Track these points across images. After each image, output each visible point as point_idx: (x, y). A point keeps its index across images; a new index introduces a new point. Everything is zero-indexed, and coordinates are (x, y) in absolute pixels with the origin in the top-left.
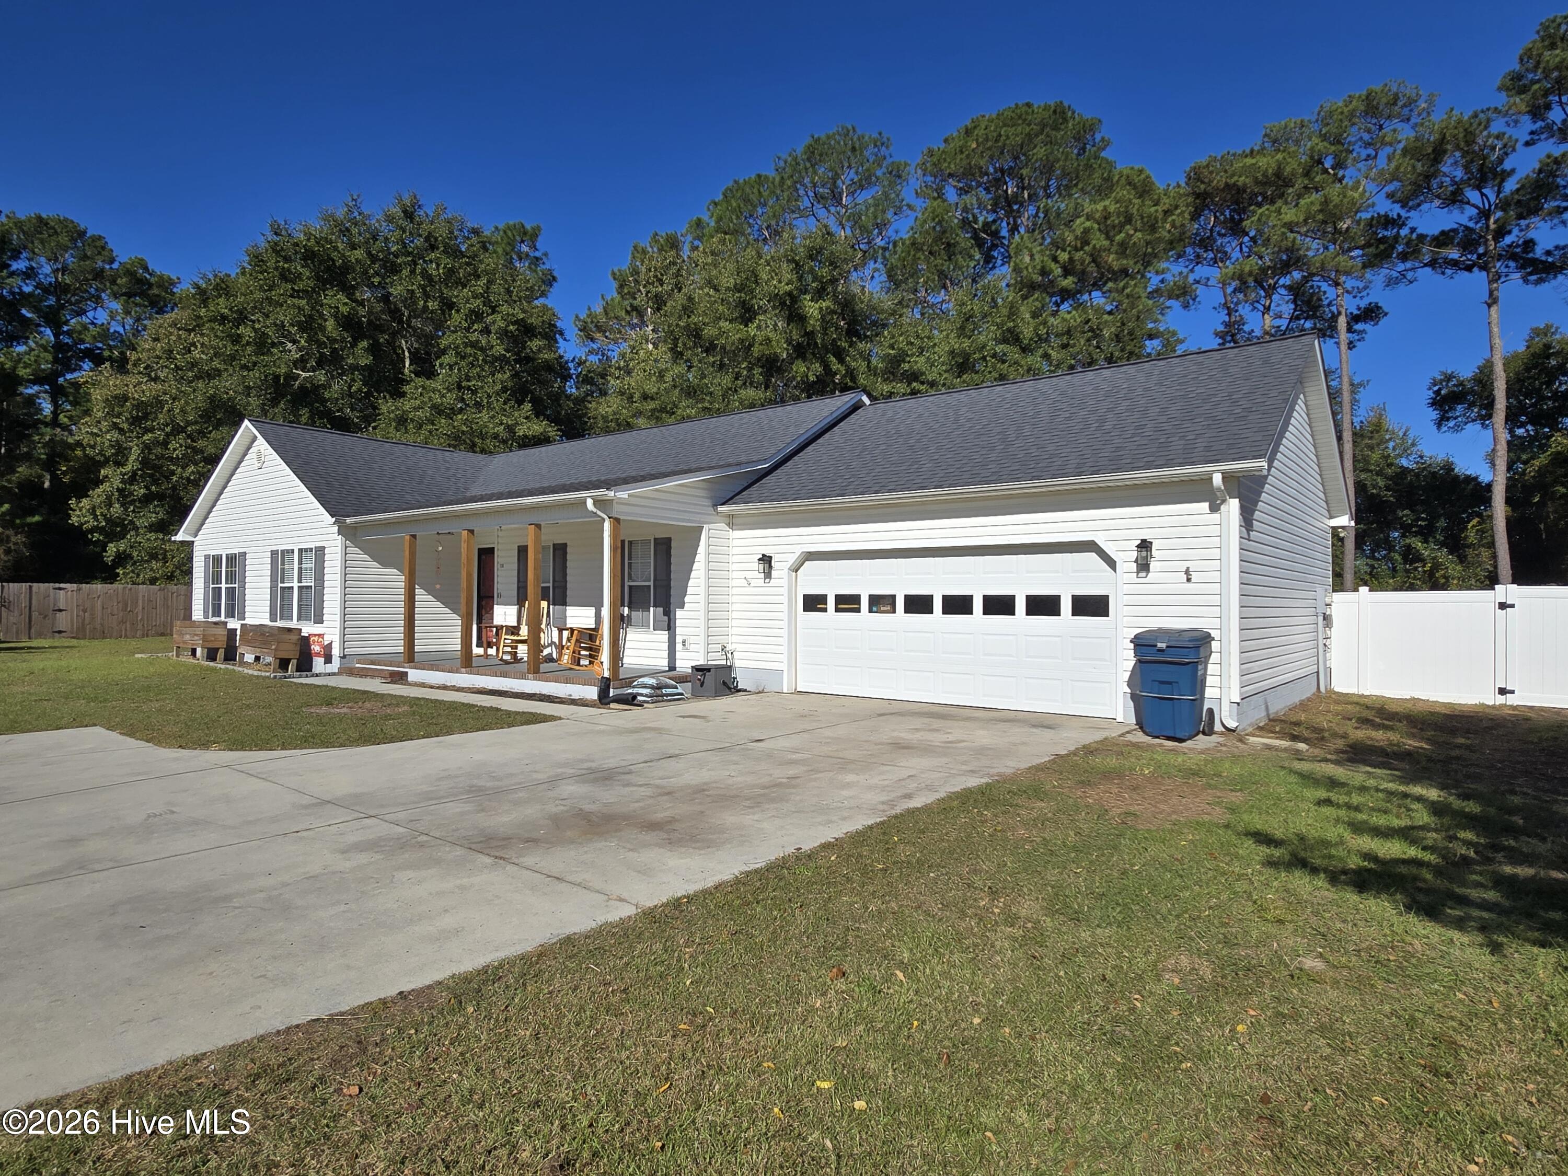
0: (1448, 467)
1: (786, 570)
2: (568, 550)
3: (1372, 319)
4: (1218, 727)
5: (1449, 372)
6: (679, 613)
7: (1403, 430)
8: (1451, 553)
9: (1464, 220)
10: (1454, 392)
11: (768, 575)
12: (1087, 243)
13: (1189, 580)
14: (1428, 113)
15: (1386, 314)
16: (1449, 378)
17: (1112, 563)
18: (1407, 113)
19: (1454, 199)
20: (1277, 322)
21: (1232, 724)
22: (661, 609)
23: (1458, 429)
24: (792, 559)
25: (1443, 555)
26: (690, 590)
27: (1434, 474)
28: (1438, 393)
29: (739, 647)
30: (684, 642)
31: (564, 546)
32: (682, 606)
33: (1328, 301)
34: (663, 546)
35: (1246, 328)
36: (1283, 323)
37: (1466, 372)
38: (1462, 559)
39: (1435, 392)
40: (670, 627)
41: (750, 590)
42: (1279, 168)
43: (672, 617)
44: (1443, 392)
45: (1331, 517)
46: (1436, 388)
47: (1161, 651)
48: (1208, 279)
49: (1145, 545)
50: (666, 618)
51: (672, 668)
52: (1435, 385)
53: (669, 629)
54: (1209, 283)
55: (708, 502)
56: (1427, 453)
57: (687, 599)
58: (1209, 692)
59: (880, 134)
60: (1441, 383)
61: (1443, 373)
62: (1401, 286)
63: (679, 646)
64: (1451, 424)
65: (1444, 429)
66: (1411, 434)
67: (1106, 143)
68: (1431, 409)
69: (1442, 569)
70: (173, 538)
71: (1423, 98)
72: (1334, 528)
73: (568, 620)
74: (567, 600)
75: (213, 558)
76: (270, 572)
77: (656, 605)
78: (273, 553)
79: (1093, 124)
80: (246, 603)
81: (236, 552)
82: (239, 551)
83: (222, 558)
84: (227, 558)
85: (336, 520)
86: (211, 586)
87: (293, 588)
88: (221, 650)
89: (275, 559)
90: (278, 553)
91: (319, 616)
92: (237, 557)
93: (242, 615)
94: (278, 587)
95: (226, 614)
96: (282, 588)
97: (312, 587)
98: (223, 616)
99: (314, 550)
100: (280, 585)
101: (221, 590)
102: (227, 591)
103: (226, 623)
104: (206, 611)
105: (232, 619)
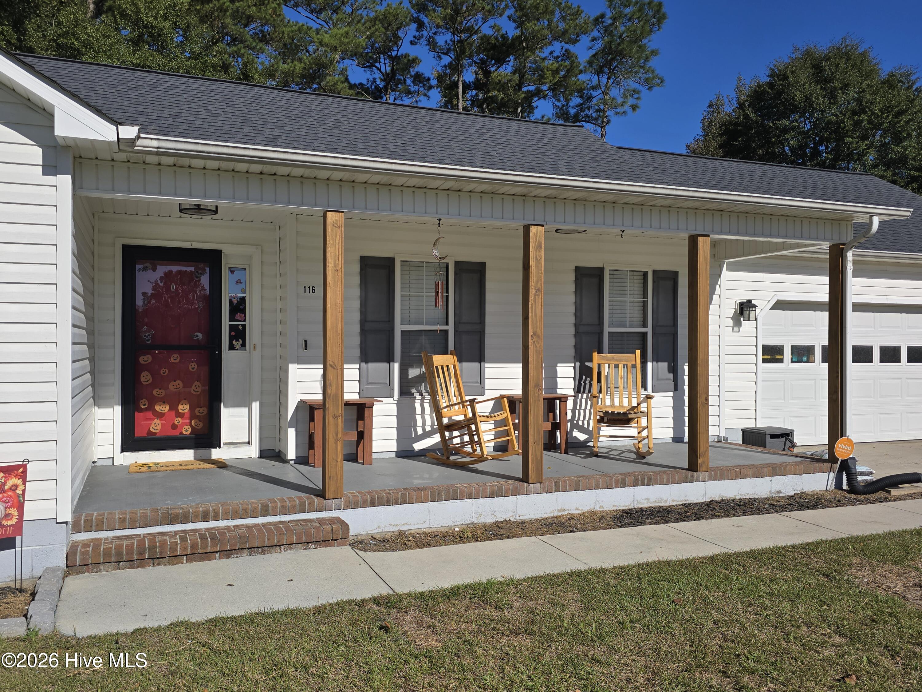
2: (488, 273)
22: (665, 365)
24: (766, 306)
40: (677, 385)
43: (679, 374)
50: (671, 376)
73: (488, 383)
74: (488, 352)
77: (655, 359)
85: (124, 132)
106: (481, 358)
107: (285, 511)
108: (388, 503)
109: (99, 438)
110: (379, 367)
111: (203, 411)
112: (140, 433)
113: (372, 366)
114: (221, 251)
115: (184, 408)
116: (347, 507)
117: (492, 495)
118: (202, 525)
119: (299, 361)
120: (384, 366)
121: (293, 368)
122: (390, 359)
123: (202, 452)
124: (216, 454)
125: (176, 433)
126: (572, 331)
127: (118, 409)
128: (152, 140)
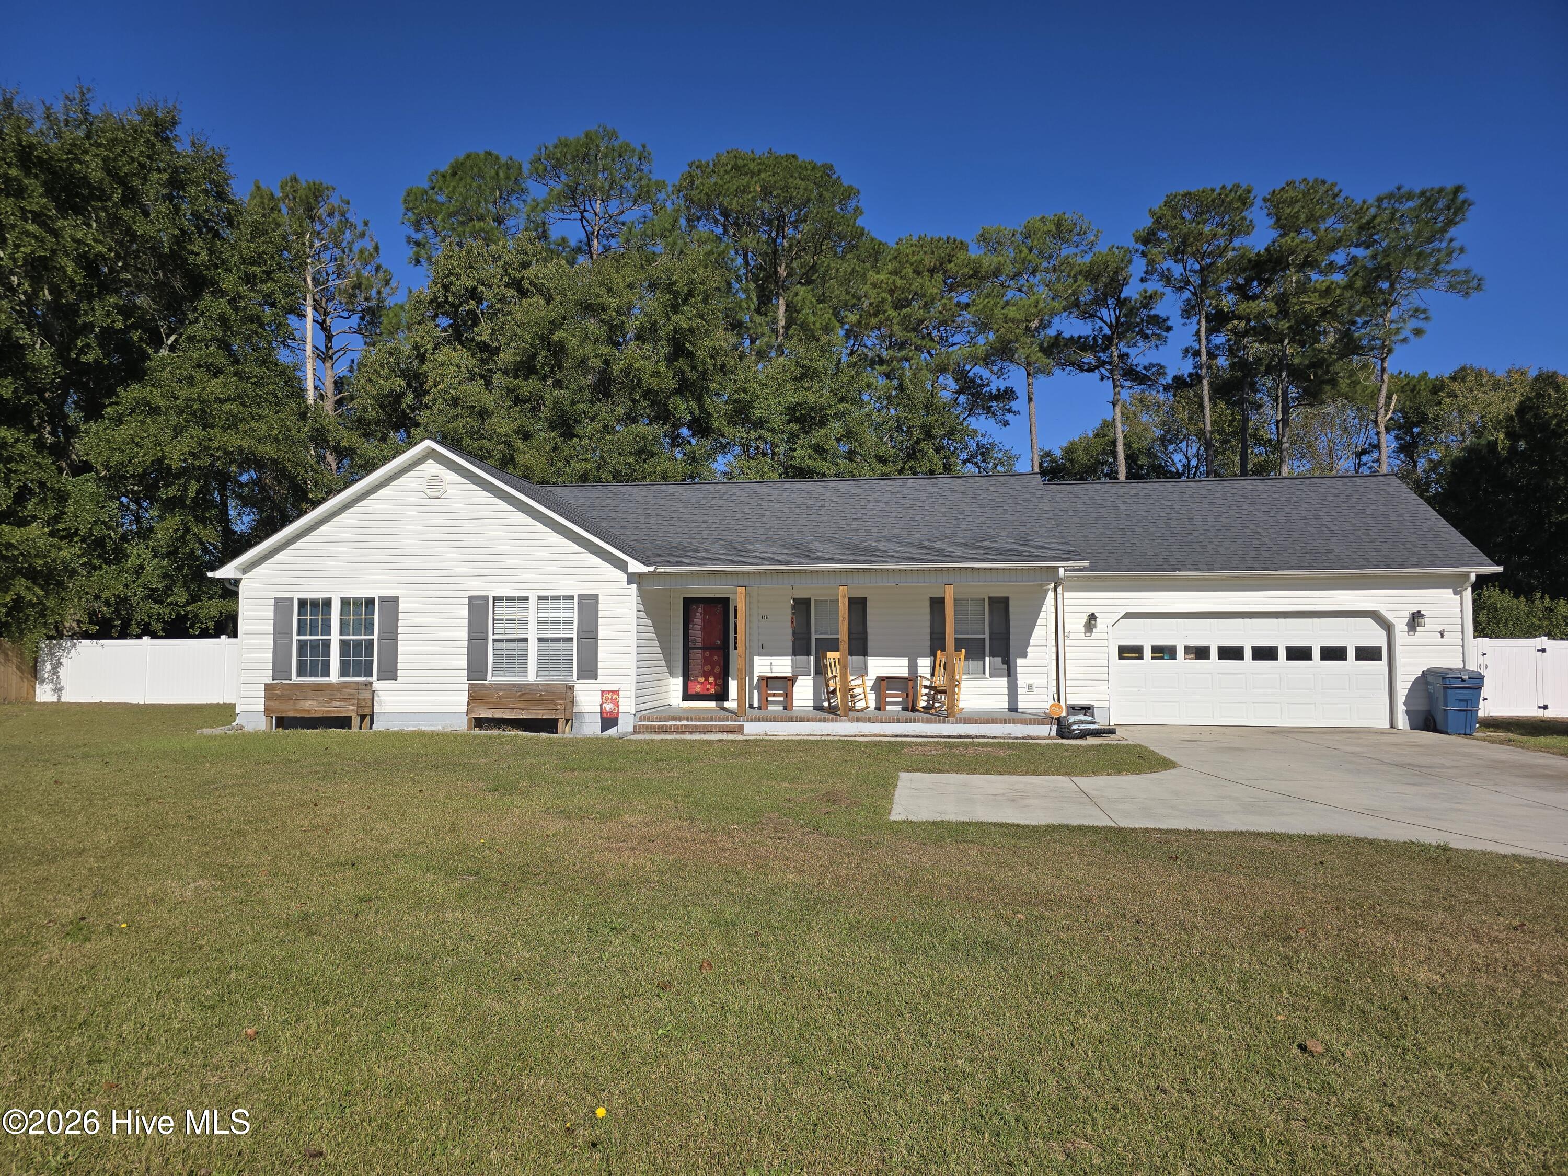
1: (1110, 627)
2: (870, 604)
6: (1020, 662)
11: (1090, 629)
13: (1442, 637)
17: (1388, 626)
22: (1000, 659)
24: (1116, 617)
26: (1032, 642)
30: (1030, 687)
31: (863, 601)
32: (1024, 655)
34: (1001, 606)
40: (1010, 673)
43: (1012, 665)
47: (1464, 681)
49: (1415, 614)
50: (1005, 666)
51: (1013, 709)
53: (1009, 675)
57: (1029, 649)
63: (1021, 690)
67: (858, 211)
73: (870, 670)
74: (869, 651)
75: (302, 603)
76: (466, 622)
77: (992, 655)
78: (471, 599)
79: (850, 194)
80: (400, 658)
81: (369, 595)
82: (376, 595)
83: (327, 603)
84: (345, 603)
85: (652, 569)
86: (295, 637)
87: (526, 640)
88: (368, 718)
89: (478, 606)
90: (485, 599)
91: (589, 671)
92: (370, 602)
93: (390, 673)
94: (487, 639)
95: (344, 672)
96: (495, 640)
97: (571, 639)
98: (334, 675)
99: (572, 598)
100: (491, 637)
101: (327, 645)
102: (344, 644)
103: (371, 683)
104: (280, 668)
105: (370, 679)
106: (865, 653)
107: (723, 720)
108: (767, 720)
109: (673, 694)
110: (801, 659)
111: (720, 682)
112: (691, 692)
113: (798, 657)
114: (728, 598)
115: (711, 680)
116: (747, 721)
117: (820, 721)
118: (686, 723)
119: (759, 655)
120: (804, 658)
121: (756, 658)
122: (808, 654)
123: (719, 703)
124: (726, 704)
125: (706, 692)
126: (928, 637)
127: (681, 679)
128: (661, 569)
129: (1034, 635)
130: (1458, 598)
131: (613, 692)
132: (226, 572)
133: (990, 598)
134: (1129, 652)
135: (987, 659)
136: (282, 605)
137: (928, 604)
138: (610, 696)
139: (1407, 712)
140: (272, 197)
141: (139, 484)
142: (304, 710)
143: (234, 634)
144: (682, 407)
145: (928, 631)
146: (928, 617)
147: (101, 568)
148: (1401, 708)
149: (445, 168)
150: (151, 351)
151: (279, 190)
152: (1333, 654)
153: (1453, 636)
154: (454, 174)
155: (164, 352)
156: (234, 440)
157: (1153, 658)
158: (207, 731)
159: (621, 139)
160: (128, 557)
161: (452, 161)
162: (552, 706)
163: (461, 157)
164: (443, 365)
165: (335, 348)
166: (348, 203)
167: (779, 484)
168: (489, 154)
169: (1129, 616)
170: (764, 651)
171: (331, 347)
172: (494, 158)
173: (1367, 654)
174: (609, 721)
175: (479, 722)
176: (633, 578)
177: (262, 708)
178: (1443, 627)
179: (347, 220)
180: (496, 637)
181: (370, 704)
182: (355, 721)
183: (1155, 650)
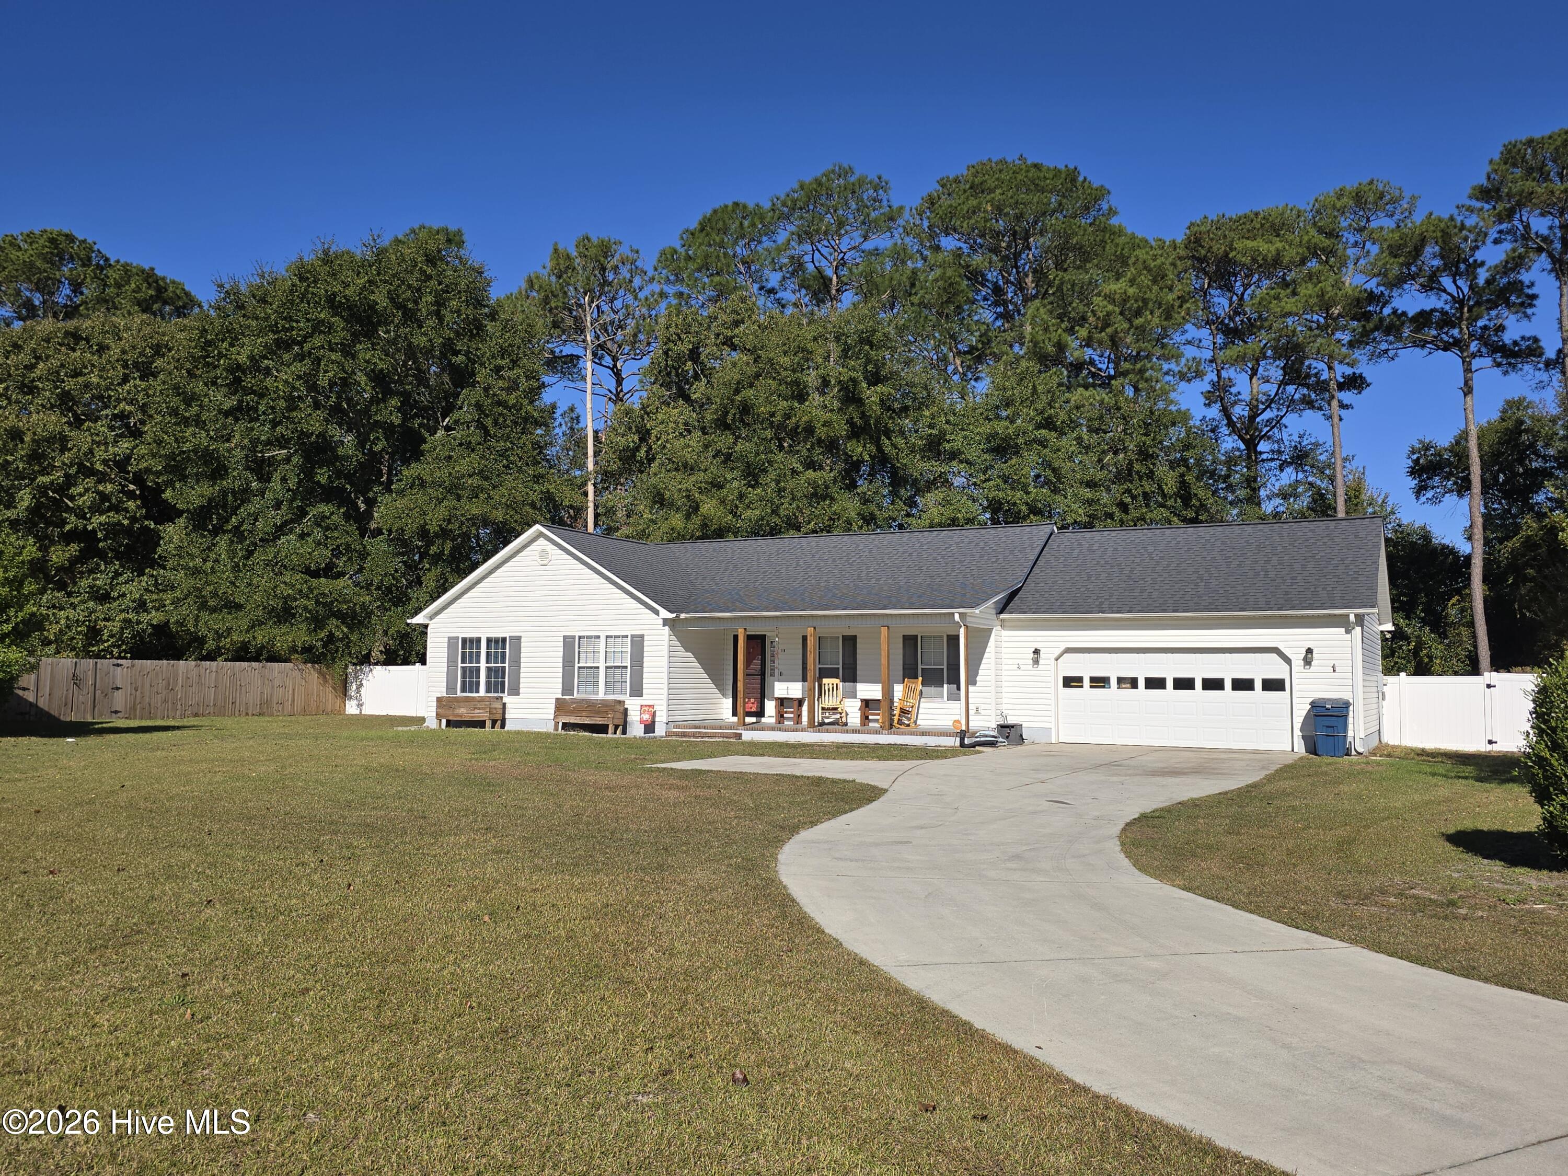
0: (1426, 536)
1: (1053, 660)
2: (858, 640)
3: (1355, 388)
4: (1353, 753)
5: (1427, 441)
7: (1382, 497)
8: (1432, 631)
9: (1439, 305)
10: (1431, 461)
11: (1036, 662)
12: (1108, 325)
13: (1334, 671)
14: (1410, 212)
15: (1368, 385)
16: (1427, 448)
17: (1288, 661)
18: (1392, 209)
19: (1431, 285)
20: (1266, 387)
21: (1360, 750)
22: (954, 686)
23: (1436, 500)
24: (1058, 652)
25: (1427, 635)
26: (980, 672)
27: (1413, 544)
28: (1416, 462)
29: (1010, 712)
30: (977, 709)
31: (854, 638)
33: (1316, 371)
34: (954, 642)
35: (1234, 390)
36: (1272, 389)
37: (1444, 440)
38: (1443, 635)
39: (1413, 461)
41: (1019, 672)
42: (1278, 254)
44: (1421, 461)
45: (1380, 624)
46: (1415, 457)
47: (1328, 709)
48: (1200, 341)
49: (1309, 651)
50: (958, 692)
52: (1413, 453)
54: (1201, 345)
55: (994, 612)
56: (1405, 522)
57: (978, 679)
58: (1350, 733)
59: (880, 178)
60: (1419, 452)
61: (1421, 442)
62: (1384, 360)
64: (1430, 494)
65: (1423, 499)
66: (1390, 502)
67: (1112, 212)
68: (1410, 478)
69: (1426, 648)
70: (409, 621)
71: (1406, 200)
72: (1382, 632)
73: (858, 693)
74: (858, 678)
75: (464, 640)
76: (561, 654)
77: (949, 683)
78: (565, 637)
79: (1101, 193)
80: (522, 680)
81: (503, 635)
82: (507, 635)
83: (479, 640)
84: (489, 640)
85: (674, 615)
86: (460, 665)
87: (598, 668)
88: (499, 722)
89: (569, 643)
90: (573, 637)
91: (637, 691)
92: (504, 640)
93: (515, 691)
94: (574, 667)
95: (488, 690)
96: (579, 668)
97: (626, 667)
98: (482, 692)
99: (627, 637)
100: (577, 665)
101: (478, 669)
102: (489, 669)
103: (501, 698)
104: (450, 688)
105: (501, 695)
106: (854, 680)
107: (728, 729)
108: (758, 730)
111: (759, 702)
114: (765, 635)
115: (753, 700)
116: (744, 730)
117: (793, 731)
118: (701, 730)
119: (779, 681)
121: (776, 684)
123: (758, 718)
124: (763, 720)
125: (750, 710)
126: (902, 668)
127: (732, 699)
128: (683, 616)
129: (982, 667)
130: (1349, 636)
131: (650, 706)
132: (419, 619)
133: (948, 636)
134: (1071, 682)
135: (945, 686)
136: (452, 641)
137: (901, 640)
138: (647, 709)
139: (1303, 737)
140: (568, 257)
141: (422, 541)
142: (458, 715)
143: (424, 663)
144: (859, 449)
145: (901, 662)
146: (901, 651)
147: (390, 609)
148: (1298, 733)
149: (694, 225)
150: (427, 435)
151: (574, 248)
152: (1243, 685)
153: (1344, 670)
154: (702, 230)
155: (440, 433)
156: (475, 509)
157: (1091, 687)
158: (400, 729)
159: (857, 174)
160: (410, 599)
161: (700, 217)
162: (605, 715)
163: (709, 213)
164: (662, 423)
165: (625, 391)
166: (637, 252)
167: (840, 537)
168: (736, 204)
169: (1069, 650)
170: (783, 678)
171: (622, 390)
172: (741, 207)
173: (1273, 685)
174: (650, 727)
175: (565, 726)
176: (666, 622)
177: (434, 714)
178: (1334, 662)
179: (637, 268)
180: (581, 665)
181: (501, 712)
182: (489, 724)
183: (1093, 680)
